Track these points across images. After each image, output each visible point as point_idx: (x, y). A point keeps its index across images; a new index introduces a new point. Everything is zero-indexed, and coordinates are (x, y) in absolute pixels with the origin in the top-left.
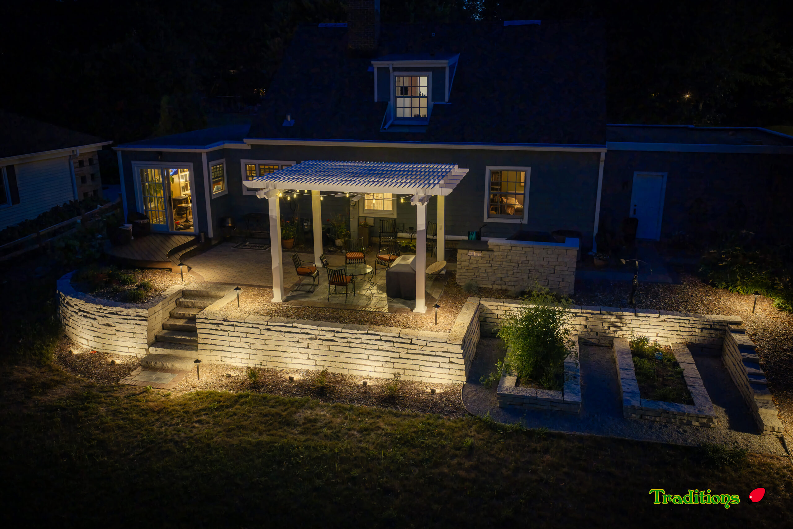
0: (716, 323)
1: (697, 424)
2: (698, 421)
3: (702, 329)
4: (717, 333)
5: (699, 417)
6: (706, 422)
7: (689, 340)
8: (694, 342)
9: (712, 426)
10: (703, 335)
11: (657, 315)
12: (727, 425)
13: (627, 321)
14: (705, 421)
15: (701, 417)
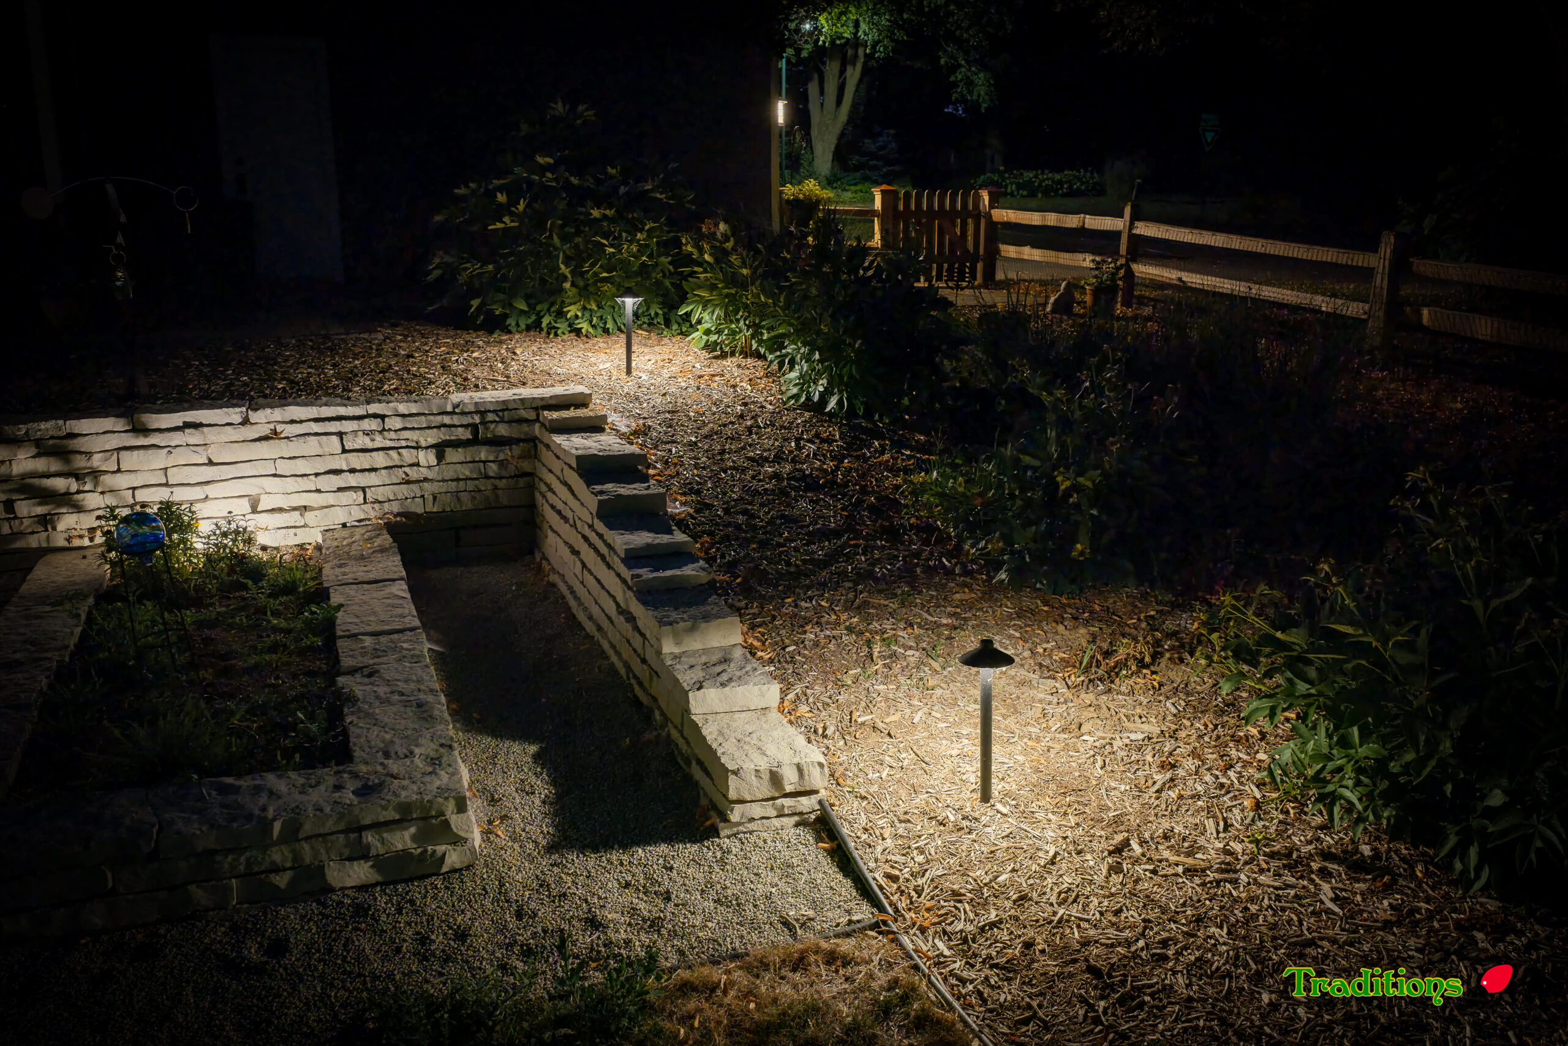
0: (491, 417)
1: (361, 872)
2: (361, 853)
3: (440, 449)
4: (501, 457)
5: (361, 829)
6: (410, 844)
7: (396, 507)
8: (420, 510)
9: (453, 858)
10: (449, 472)
11: (234, 415)
12: (541, 829)
13: (97, 461)
14: (403, 840)
15: (378, 826)
